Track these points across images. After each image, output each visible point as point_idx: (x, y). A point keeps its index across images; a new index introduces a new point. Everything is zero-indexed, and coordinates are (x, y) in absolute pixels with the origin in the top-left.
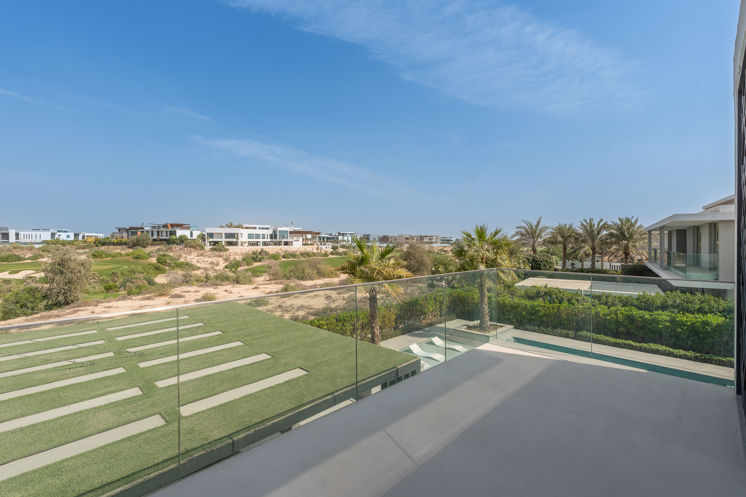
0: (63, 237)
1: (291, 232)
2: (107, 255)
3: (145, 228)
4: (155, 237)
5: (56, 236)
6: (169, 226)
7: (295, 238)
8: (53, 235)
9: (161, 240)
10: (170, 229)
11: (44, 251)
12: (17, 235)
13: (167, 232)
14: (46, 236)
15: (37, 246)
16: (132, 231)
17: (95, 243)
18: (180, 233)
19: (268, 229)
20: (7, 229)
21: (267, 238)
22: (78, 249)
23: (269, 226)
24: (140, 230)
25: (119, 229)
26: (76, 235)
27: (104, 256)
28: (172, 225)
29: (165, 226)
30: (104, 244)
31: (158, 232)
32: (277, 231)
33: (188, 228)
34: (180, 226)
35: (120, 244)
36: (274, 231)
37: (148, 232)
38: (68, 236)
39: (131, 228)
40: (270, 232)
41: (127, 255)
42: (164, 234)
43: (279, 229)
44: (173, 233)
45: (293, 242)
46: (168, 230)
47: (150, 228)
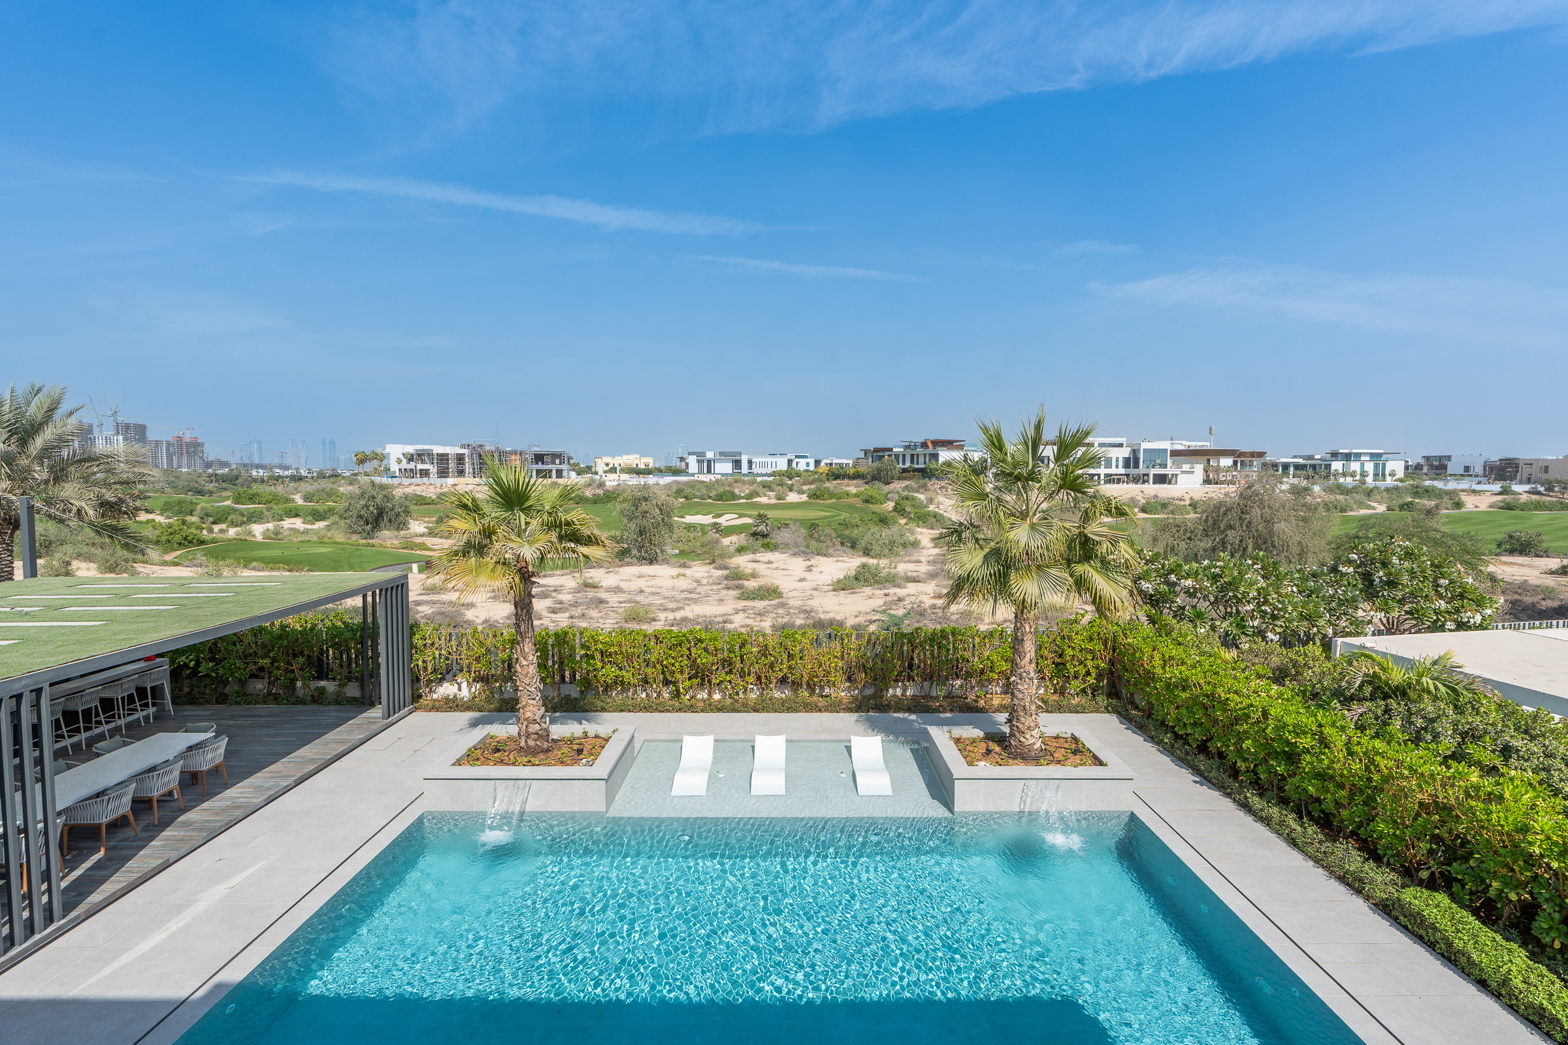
0: (802, 465)
1: (1175, 453)
2: (832, 495)
3: (894, 450)
4: (908, 464)
5: (794, 465)
6: (930, 445)
7: (1186, 467)
8: (790, 462)
9: (915, 470)
10: (931, 450)
11: (764, 487)
12: (750, 462)
13: (925, 455)
14: (782, 464)
15: (759, 479)
16: (878, 453)
17: (827, 475)
18: (944, 455)
19: (1121, 445)
20: (740, 454)
21: (1117, 467)
22: (805, 484)
23: (1123, 440)
24: (887, 453)
25: (866, 452)
26: (817, 463)
27: (826, 496)
28: (936, 443)
29: (924, 445)
30: (837, 477)
31: (912, 456)
32: (1139, 450)
33: (961, 447)
34: (948, 444)
35: (857, 476)
36: (1135, 452)
37: (897, 456)
38: (808, 464)
39: (876, 450)
40: (1125, 452)
41: (856, 495)
42: (921, 459)
43: (1145, 445)
44: (935, 456)
45: (1177, 475)
46: (927, 452)
47: (902, 450)
